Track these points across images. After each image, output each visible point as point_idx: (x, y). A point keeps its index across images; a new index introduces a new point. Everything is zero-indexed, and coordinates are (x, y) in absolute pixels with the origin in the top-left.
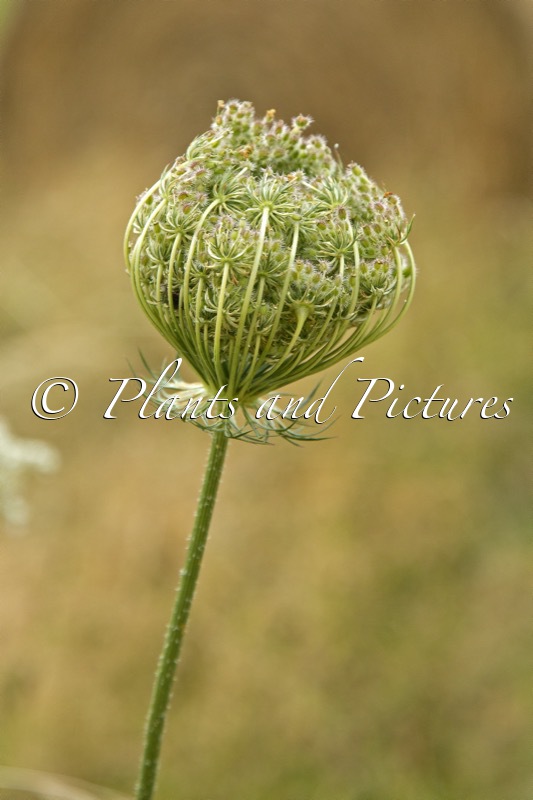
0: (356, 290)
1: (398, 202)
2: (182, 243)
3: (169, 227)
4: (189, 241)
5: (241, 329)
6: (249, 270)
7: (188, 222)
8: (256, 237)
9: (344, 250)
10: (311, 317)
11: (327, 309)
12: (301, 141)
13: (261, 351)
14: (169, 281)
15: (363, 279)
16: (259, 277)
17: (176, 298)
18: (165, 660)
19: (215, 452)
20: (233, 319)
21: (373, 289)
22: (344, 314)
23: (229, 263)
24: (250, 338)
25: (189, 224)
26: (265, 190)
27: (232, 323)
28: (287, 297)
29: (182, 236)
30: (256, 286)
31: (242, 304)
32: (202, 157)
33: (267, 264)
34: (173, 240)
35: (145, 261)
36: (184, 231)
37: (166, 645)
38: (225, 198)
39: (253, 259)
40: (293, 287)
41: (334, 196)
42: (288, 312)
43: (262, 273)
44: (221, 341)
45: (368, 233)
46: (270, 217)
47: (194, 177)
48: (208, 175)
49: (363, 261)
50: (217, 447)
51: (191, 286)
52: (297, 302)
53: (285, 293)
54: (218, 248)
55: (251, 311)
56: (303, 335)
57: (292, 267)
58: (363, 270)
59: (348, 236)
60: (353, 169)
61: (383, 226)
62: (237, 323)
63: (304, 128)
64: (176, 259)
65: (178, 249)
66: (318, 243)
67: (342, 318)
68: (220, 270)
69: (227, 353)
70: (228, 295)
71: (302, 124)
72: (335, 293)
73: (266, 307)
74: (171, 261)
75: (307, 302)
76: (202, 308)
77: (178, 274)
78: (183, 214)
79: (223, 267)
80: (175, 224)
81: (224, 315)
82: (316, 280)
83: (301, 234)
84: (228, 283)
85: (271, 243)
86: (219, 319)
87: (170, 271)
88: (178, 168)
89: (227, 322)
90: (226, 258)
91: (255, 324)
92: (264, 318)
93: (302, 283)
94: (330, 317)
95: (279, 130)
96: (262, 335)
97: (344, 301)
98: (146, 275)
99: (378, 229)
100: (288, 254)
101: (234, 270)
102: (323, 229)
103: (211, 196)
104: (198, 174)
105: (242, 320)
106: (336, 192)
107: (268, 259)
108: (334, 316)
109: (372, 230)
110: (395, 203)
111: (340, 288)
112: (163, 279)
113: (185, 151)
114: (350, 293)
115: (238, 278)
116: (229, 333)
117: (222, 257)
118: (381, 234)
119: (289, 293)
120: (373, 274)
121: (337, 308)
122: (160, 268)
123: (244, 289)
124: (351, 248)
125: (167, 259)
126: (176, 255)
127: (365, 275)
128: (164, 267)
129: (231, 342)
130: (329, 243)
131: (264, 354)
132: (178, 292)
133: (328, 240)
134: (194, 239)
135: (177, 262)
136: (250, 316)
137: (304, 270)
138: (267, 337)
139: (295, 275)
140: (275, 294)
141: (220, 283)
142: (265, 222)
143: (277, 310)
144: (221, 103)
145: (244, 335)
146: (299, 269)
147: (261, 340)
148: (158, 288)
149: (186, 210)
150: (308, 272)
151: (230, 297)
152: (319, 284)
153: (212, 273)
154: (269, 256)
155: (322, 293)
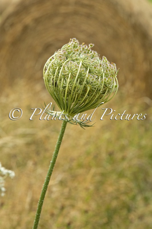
0: (103, 84)
1: (115, 65)
2: (59, 69)
3: (56, 65)
4: (60, 68)
5: (72, 91)
6: (76, 75)
7: (61, 63)
8: (78, 67)
9: (100, 74)
10: (91, 90)
11: (95, 89)
12: (91, 51)
13: (77, 99)
14: (54, 80)
15: (105, 82)
16: (78, 78)
17: (56, 84)
18: (45, 185)
19: (63, 129)
20: (71, 88)
21: (107, 85)
22: (99, 90)
23: (71, 72)
24: (74, 94)
25: (61, 64)
26: (81, 57)
27: (70, 89)
28: (85, 84)
29: (59, 67)
30: (77, 80)
31: (73, 84)
32: (66, 49)
33: (80, 75)
34: (56, 68)
35: (49, 75)
36: (60, 66)
37: (45, 181)
38: (70, 59)
39: (77, 72)
40: (87, 81)
41: (99, 63)
42: (85, 88)
43: (79, 77)
44: (67, 96)
45: (107, 72)
46: (82, 63)
47: (63, 53)
48: (67, 53)
49: (105, 77)
50: (63, 128)
51: (60, 80)
52: (88, 85)
53: (85, 82)
54: (68, 68)
55: (76, 86)
56: (88, 95)
57: (87, 76)
58: (105, 79)
59: (102, 71)
60: (104, 57)
61: (111, 70)
62: (72, 89)
63: (92, 47)
64: (57, 73)
65: (57, 71)
66: (94, 72)
67: (99, 92)
68: (68, 74)
69: (68, 100)
70: (70, 81)
71: (91, 46)
72: (98, 84)
73: (79, 86)
74: (56, 74)
75: (90, 85)
76: (63, 85)
77: (57, 77)
78: (60, 61)
79: (69, 74)
80: (57, 64)
81: (68, 86)
82: (93, 80)
83: (89, 69)
84: (70, 78)
85: (82, 69)
86: (67, 88)
87: (55, 77)
88: (59, 52)
89: (69, 89)
90: (70, 71)
91: (76, 90)
92: (79, 88)
93: (89, 80)
94: (96, 91)
95: (85, 47)
96: (78, 94)
97: (99, 87)
98: (48, 79)
99: (110, 71)
100: (86, 73)
101: (72, 75)
102: (96, 68)
103: (67, 58)
104: (64, 52)
105: (73, 88)
106: (99, 61)
107: (81, 73)
108: (97, 91)
109: (108, 71)
110: (114, 65)
111: (99, 83)
112: (53, 79)
113: (61, 48)
114: (101, 85)
115: (73, 77)
116: (69, 93)
117: (69, 70)
118: (110, 72)
119: (86, 83)
120: (108, 81)
121: (98, 89)
122: (52, 76)
123: (74, 80)
124: (102, 74)
125: (54, 73)
126: (57, 72)
127: (105, 81)
128: (53, 76)
129: (69, 96)
130: (97, 72)
131: (78, 100)
132: (57, 82)
133: (97, 71)
134: (62, 68)
135: (57, 74)
136: (75, 87)
137: (90, 77)
138: (79, 95)
139: (87, 78)
140: (82, 83)
141: (68, 78)
142: (81, 64)
143: (82, 86)
144: (71, 39)
145: (73, 93)
146: (89, 76)
147: (78, 95)
148: (51, 82)
149: (61, 60)
150: (91, 77)
151: (71, 81)
152: (94, 81)
153: (66, 76)
154: (81, 72)
155: (94, 83)
